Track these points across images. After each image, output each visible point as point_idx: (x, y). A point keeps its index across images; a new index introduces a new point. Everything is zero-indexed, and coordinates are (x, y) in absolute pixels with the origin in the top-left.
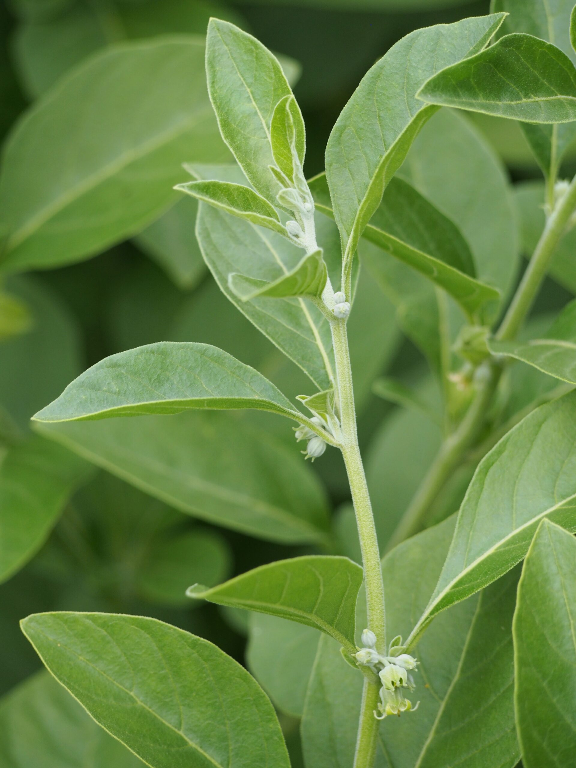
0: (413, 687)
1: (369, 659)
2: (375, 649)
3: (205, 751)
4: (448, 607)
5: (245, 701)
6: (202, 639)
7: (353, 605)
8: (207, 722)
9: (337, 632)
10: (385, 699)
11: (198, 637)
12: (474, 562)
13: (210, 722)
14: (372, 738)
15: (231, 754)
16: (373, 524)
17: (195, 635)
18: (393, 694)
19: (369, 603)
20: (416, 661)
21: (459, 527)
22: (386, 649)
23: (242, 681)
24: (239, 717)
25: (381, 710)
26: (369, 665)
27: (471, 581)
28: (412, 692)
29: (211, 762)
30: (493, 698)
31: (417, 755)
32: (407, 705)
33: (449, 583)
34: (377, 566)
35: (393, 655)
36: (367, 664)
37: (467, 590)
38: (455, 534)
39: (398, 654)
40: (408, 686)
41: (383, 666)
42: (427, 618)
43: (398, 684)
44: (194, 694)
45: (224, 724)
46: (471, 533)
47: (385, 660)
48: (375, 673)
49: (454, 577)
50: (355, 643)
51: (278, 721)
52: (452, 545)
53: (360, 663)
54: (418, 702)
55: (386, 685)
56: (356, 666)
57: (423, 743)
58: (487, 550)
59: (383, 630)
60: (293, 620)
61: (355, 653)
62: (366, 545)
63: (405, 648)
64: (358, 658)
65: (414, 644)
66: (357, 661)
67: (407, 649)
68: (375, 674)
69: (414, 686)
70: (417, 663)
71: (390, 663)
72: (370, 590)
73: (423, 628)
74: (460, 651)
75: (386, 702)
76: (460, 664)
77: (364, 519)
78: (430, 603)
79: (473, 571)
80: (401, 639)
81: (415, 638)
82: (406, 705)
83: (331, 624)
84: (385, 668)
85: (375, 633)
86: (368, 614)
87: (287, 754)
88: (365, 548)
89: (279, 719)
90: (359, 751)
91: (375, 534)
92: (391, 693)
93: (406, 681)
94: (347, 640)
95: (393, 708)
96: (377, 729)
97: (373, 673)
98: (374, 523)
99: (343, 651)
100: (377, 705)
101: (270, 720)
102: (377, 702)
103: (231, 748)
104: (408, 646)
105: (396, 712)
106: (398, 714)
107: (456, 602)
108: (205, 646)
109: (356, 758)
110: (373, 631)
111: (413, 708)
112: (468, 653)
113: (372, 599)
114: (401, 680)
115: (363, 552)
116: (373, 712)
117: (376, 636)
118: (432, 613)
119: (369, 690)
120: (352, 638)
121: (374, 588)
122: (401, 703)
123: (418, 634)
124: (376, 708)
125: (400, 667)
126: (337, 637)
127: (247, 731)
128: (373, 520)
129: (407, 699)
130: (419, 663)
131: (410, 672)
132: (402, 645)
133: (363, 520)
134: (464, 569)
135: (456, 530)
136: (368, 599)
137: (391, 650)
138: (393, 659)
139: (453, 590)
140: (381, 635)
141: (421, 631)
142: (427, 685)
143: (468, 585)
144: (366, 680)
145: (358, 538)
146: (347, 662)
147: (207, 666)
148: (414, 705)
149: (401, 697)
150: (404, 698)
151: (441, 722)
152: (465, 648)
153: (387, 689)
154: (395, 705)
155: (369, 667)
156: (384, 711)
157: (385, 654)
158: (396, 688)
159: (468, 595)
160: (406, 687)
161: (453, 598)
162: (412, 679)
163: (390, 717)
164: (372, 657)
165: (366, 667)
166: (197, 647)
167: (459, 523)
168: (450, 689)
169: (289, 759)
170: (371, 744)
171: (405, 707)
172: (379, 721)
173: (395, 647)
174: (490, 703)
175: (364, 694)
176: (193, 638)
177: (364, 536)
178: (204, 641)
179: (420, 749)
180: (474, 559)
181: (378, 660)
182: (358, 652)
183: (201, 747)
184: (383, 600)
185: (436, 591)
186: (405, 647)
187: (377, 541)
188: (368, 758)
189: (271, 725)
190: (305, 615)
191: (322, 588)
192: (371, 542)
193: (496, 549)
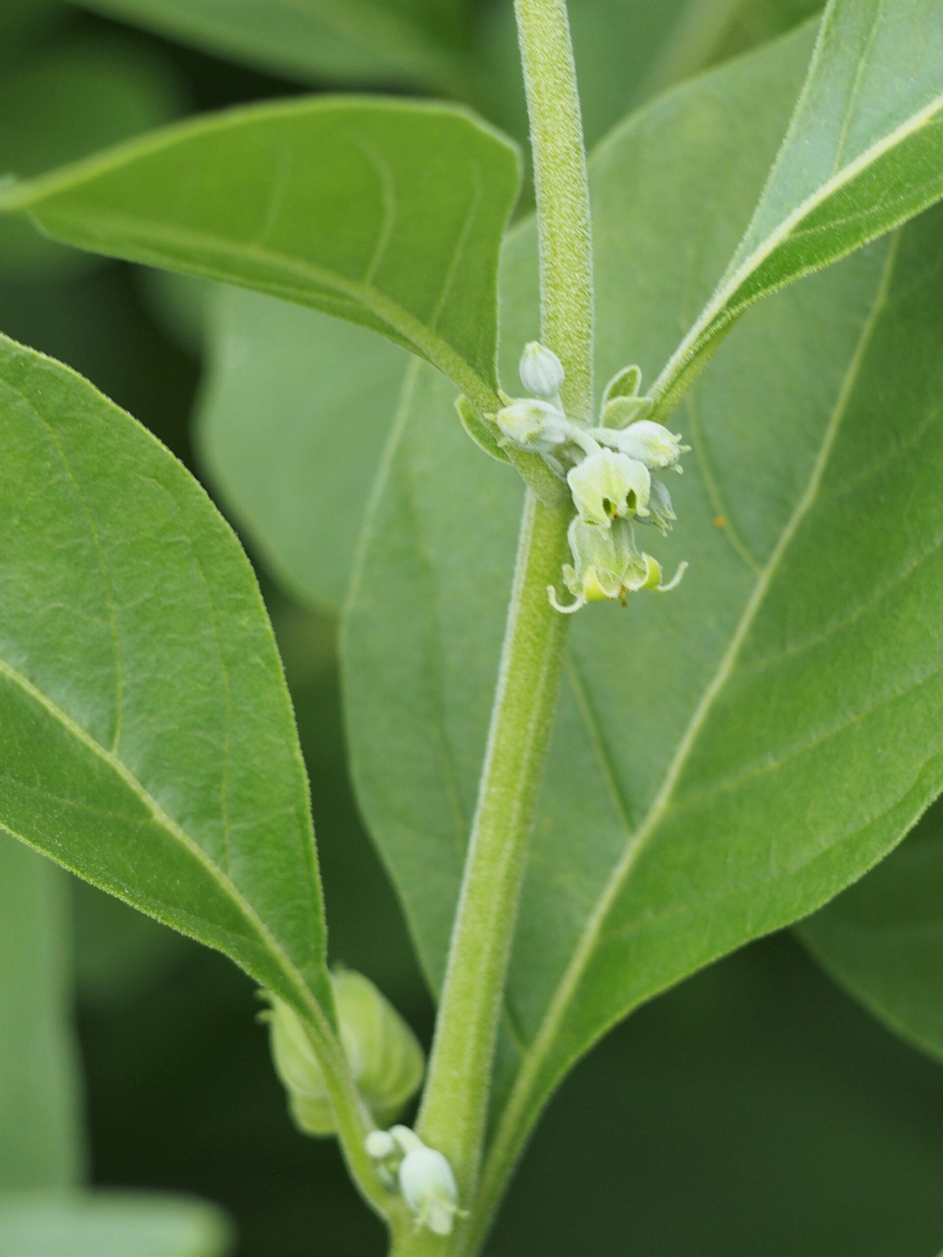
0: (667, 521)
1: (535, 429)
2: (560, 403)
3: (44, 692)
4: (782, 284)
5: (168, 545)
6: (43, 356)
7: (491, 264)
8: (54, 605)
9: (441, 343)
10: (582, 553)
11: (31, 350)
12: (867, 152)
13: (61, 605)
14: (545, 668)
15: (122, 703)
16: (565, 29)
17: (22, 342)
18: (606, 536)
19: (547, 265)
20: (681, 443)
21: (827, 46)
22: (592, 406)
23: (161, 487)
24: (148, 595)
25: (570, 582)
26: (537, 448)
27: (852, 210)
28: (665, 534)
29: (60, 725)
30: (911, 562)
31: (682, 725)
32: (648, 572)
33: (789, 211)
34: (573, 154)
35: (612, 424)
36: (530, 446)
37: (840, 237)
38: (812, 69)
39: (626, 420)
40: (653, 513)
41: (582, 452)
42: (718, 317)
43: (621, 507)
44: (16, 521)
45: (103, 613)
46: (862, 65)
47: (586, 437)
48: (557, 474)
49: (805, 196)
50: (498, 381)
51: (263, 608)
52: (803, 99)
53: (510, 440)
54: (684, 565)
55: (586, 509)
56: (500, 452)
57: (701, 691)
58: (907, 117)
59: (587, 347)
60: (309, 303)
61: (495, 412)
62: (542, 89)
63: (649, 404)
64: (503, 426)
65: (678, 391)
66: (503, 435)
67: (657, 407)
68: (557, 478)
69: (672, 516)
70: (682, 448)
71: (602, 445)
72: (550, 225)
73: (706, 344)
74: (822, 420)
75: (586, 561)
76: (821, 460)
77: (537, 12)
78: (728, 272)
79: (861, 178)
80: (639, 377)
81: (680, 373)
82: (645, 572)
83: (423, 318)
84: (587, 460)
85: (560, 357)
86: (543, 297)
87: (290, 707)
88: (540, 101)
89: (267, 602)
90: (505, 707)
91: (571, 59)
92: (600, 535)
93: (647, 502)
94: (471, 372)
95: (605, 579)
96: (561, 643)
97: (551, 475)
98: (567, 25)
99: (464, 407)
100: (561, 570)
101: (239, 607)
102: (560, 563)
103: (121, 684)
104: (659, 398)
105: (613, 593)
106: (620, 597)
107: (806, 271)
108: (53, 378)
109: (494, 725)
110: (556, 351)
111: (666, 580)
112: (845, 427)
113: (555, 254)
114: (631, 498)
115: (533, 113)
116: (546, 591)
117: (563, 364)
118: (732, 302)
119: (537, 525)
120: (489, 365)
121: (562, 220)
122: (629, 567)
123: (689, 364)
124: (557, 578)
125: (631, 457)
126: (443, 361)
127: (170, 636)
128: (565, 15)
129: (650, 553)
130: (688, 448)
131: (659, 473)
132: (642, 393)
133: (535, 15)
134: (837, 173)
135: (816, 57)
136: (542, 254)
137: (608, 406)
138: (612, 436)
139: (798, 235)
140: (581, 363)
141: (697, 354)
142: (722, 520)
143: (843, 221)
144: (531, 497)
145: (520, 68)
146: (475, 439)
147: (55, 437)
148: (668, 574)
149: (631, 548)
150: (640, 552)
151: (755, 628)
152: (837, 414)
153: (590, 522)
154: (610, 572)
155: (538, 455)
156: (580, 586)
157: (590, 420)
158: (617, 521)
159: (842, 248)
160: (646, 517)
161: (799, 258)
162: (666, 497)
163: (597, 605)
164: (544, 423)
165: (529, 454)
166: (28, 378)
167: (828, 34)
168: (788, 533)
169: (293, 723)
170: (541, 686)
171: (641, 578)
172: (566, 617)
173: (620, 399)
174: (903, 575)
175: (525, 538)
176: (14, 354)
177: (535, 62)
178: (49, 363)
179: (691, 705)
180: (866, 144)
181: (567, 437)
182: (504, 406)
183: (32, 680)
184: (590, 259)
185: (748, 236)
186: (648, 399)
187: (575, 79)
188: (531, 726)
189: (244, 622)
190: (343, 285)
191: (389, 202)
192: (557, 81)
193: (934, 117)
